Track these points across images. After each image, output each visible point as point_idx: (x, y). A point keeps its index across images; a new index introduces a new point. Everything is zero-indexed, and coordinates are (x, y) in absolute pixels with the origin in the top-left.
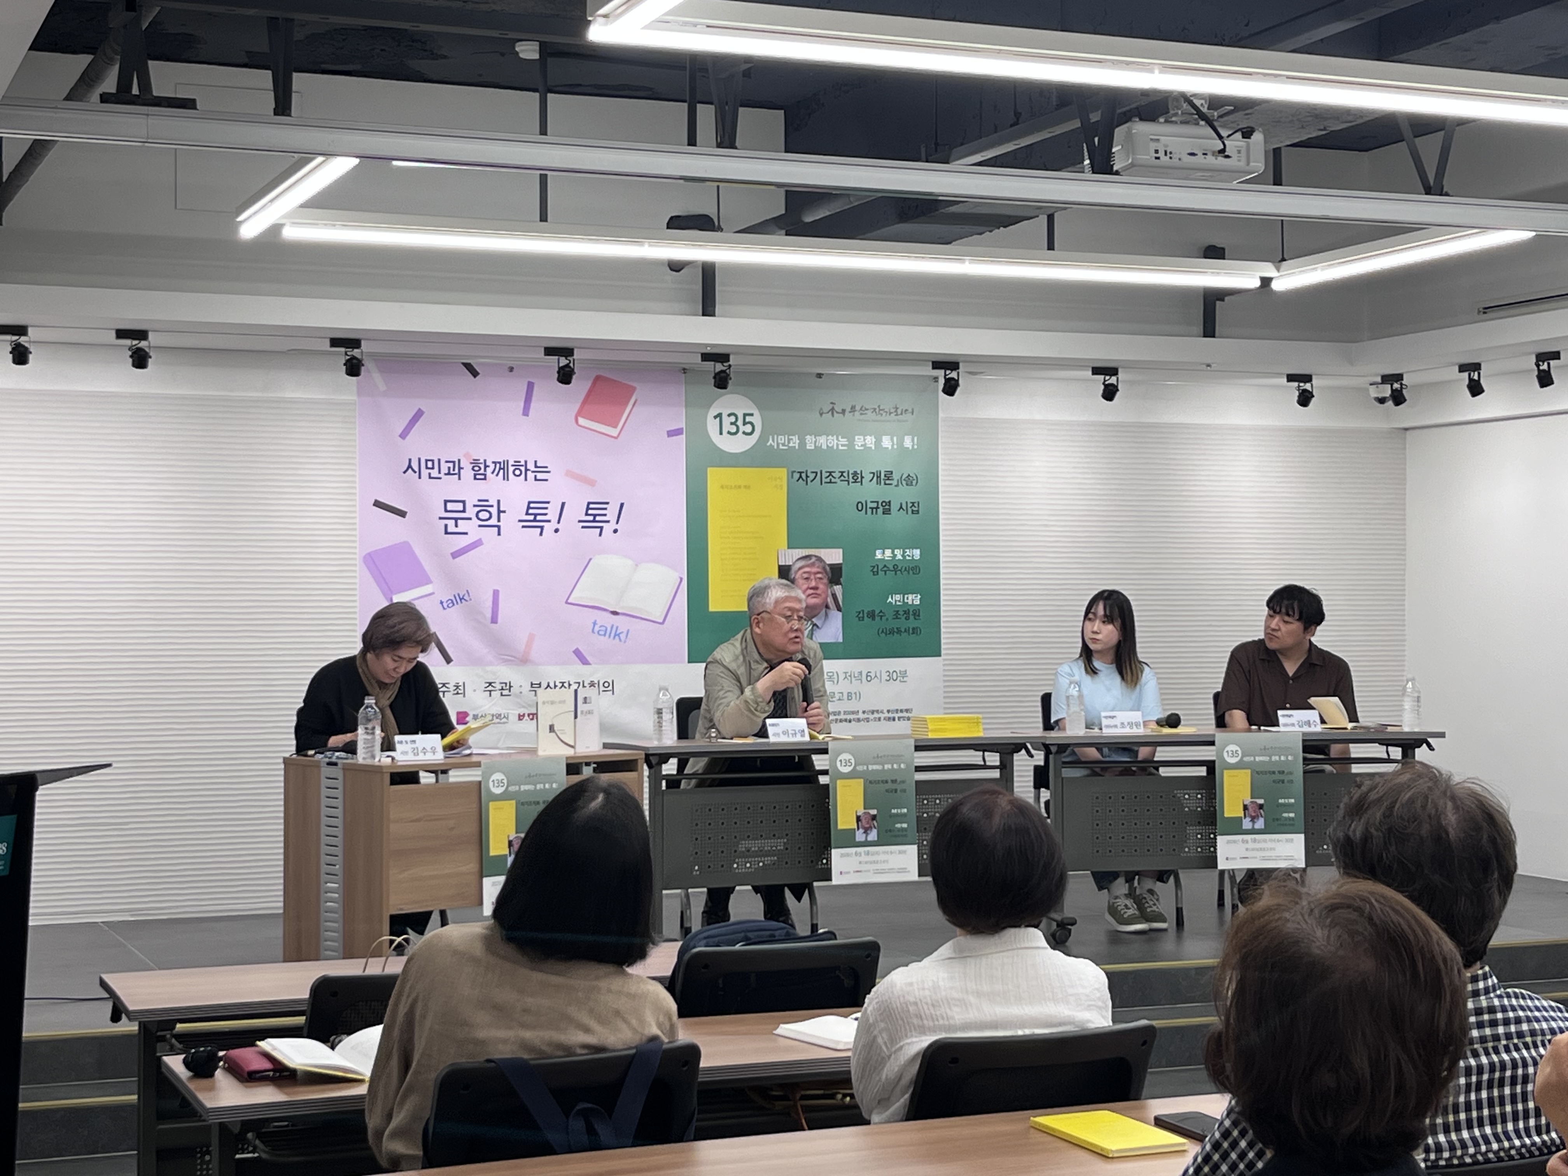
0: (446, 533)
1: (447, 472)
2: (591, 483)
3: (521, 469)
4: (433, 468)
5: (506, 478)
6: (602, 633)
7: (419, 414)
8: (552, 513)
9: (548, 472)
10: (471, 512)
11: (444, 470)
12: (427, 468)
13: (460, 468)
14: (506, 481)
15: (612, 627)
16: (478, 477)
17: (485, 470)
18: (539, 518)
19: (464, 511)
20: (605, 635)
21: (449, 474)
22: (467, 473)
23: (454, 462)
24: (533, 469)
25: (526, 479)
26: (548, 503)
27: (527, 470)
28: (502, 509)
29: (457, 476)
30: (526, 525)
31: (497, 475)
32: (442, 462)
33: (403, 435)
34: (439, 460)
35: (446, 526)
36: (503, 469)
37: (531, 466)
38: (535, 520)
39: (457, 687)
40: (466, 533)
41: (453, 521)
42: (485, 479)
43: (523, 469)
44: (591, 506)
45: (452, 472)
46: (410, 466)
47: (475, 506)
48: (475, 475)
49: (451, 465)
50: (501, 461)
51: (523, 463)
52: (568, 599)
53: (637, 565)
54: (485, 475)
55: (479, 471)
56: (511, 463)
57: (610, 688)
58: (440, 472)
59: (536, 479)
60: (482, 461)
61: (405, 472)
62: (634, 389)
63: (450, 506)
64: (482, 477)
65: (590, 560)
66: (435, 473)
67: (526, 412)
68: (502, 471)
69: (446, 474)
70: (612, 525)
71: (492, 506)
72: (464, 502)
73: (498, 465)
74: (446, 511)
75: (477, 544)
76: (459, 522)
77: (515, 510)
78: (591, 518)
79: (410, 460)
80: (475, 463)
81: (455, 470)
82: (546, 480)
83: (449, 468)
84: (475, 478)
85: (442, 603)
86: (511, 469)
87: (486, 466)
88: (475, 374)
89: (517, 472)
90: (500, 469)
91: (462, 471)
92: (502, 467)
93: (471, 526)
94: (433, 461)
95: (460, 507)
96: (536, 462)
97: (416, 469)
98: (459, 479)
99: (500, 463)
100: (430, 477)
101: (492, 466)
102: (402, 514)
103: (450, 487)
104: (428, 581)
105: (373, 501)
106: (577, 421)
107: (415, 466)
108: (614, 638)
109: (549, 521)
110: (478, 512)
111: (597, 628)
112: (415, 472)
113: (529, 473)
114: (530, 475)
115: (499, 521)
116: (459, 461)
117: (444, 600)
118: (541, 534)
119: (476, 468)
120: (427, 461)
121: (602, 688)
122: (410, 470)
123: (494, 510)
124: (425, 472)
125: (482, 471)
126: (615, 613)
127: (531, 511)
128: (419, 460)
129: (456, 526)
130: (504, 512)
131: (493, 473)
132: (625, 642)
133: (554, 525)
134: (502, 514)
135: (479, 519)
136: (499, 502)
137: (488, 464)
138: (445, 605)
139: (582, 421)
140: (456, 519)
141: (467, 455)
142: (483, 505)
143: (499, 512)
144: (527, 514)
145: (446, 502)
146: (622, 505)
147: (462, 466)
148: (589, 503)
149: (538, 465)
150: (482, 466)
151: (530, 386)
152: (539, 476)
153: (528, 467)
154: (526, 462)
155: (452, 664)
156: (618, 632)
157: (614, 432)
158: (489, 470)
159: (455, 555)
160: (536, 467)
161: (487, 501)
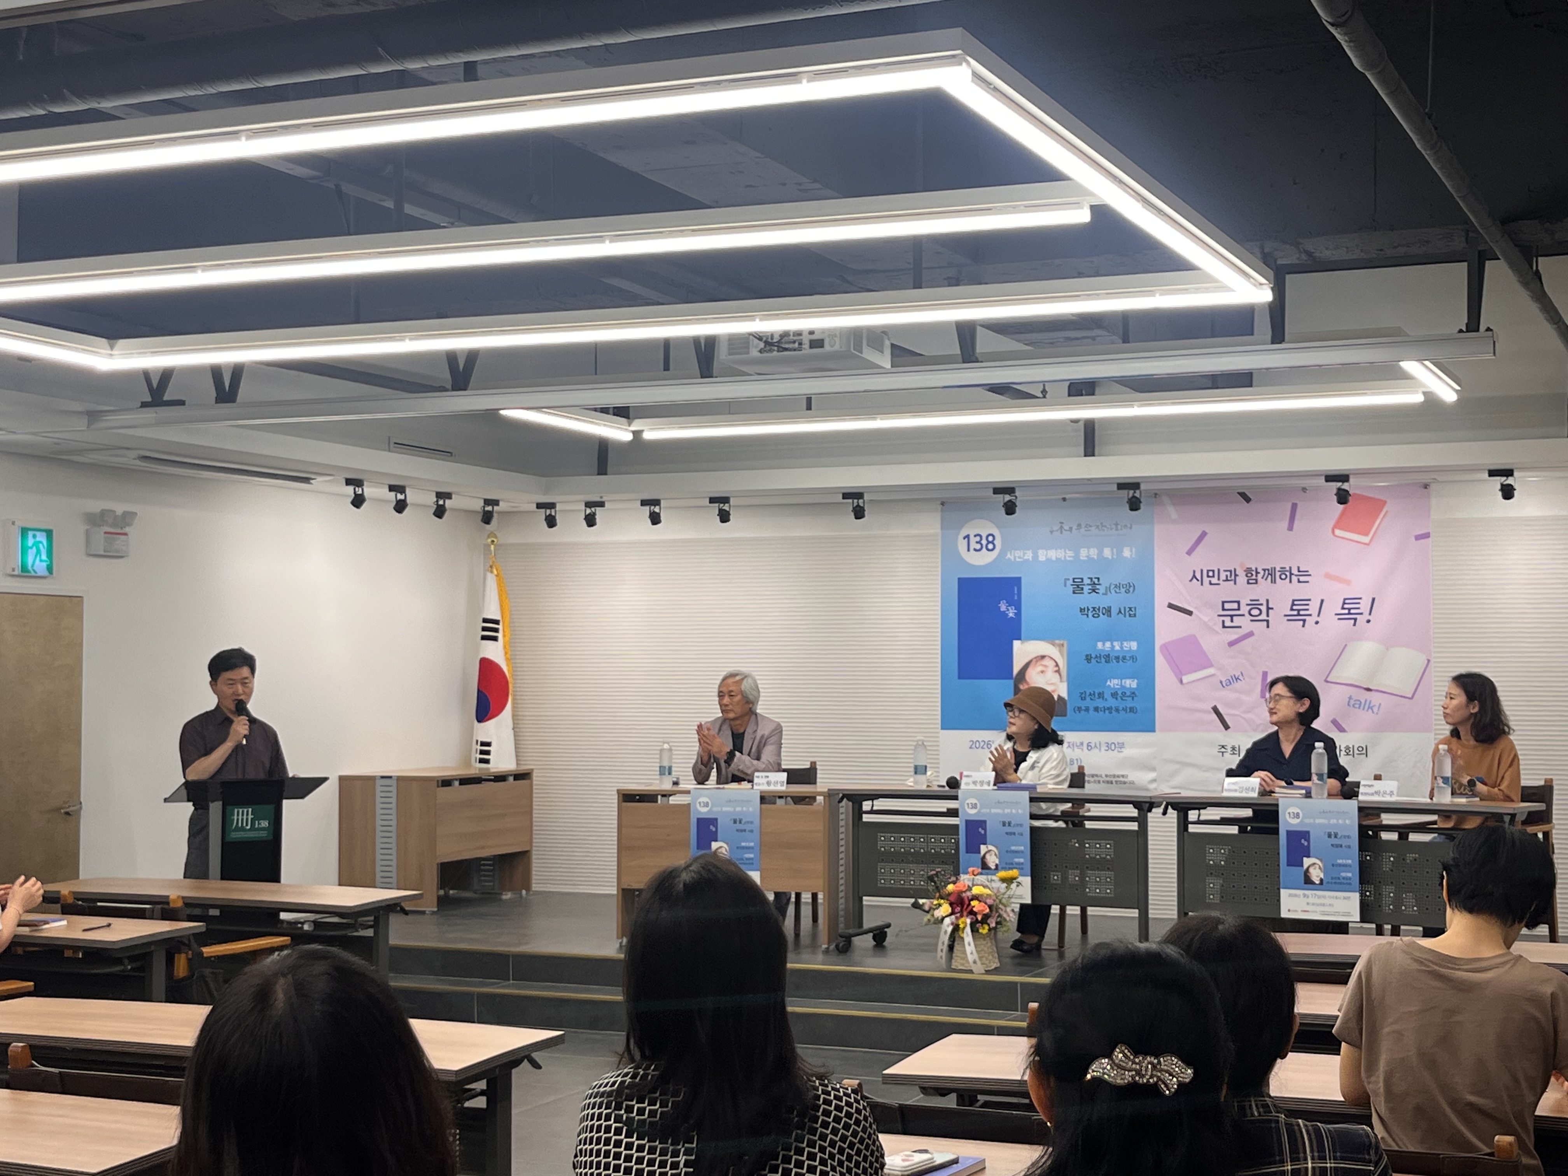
0: (1224, 627)
1: (1225, 579)
2: (1347, 582)
3: (1287, 574)
4: (1213, 576)
5: (1274, 581)
6: (1357, 706)
7: (1204, 535)
8: (1313, 608)
9: (1310, 575)
10: (1244, 609)
11: (1223, 577)
12: (1208, 576)
13: (1236, 575)
14: (1273, 584)
15: (1366, 701)
16: (1250, 581)
17: (1256, 576)
18: (1302, 612)
19: (1239, 609)
20: (1359, 708)
21: (1227, 580)
22: (1242, 579)
23: (1231, 571)
24: (1297, 573)
25: (1291, 581)
26: (1309, 600)
27: (1291, 574)
28: (1270, 606)
29: (1232, 582)
30: (1290, 618)
31: (1266, 579)
32: (1221, 572)
33: (1189, 553)
34: (1219, 570)
35: (1223, 622)
36: (1271, 575)
37: (1295, 571)
38: (1299, 615)
39: (1233, 748)
40: (1240, 627)
41: (1229, 618)
42: (1256, 583)
43: (1288, 574)
44: (1347, 601)
45: (1229, 578)
46: (1194, 576)
47: (1248, 605)
48: (1248, 580)
49: (1228, 573)
50: (1269, 568)
51: (1288, 569)
52: (1327, 677)
53: (1387, 649)
54: (1256, 580)
55: (1251, 576)
56: (1278, 569)
57: (1364, 751)
58: (1219, 579)
59: (1299, 581)
60: (1254, 569)
61: (1191, 581)
62: (1384, 503)
63: (1227, 606)
64: (1254, 581)
65: (1346, 645)
66: (1215, 580)
67: (1290, 528)
68: (1270, 576)
69: (1224, 581)
70: (1366, 616)
71: (1261, 605)
72: (1238, 602)
73: (1267, 572)
74: (1224, 609)
75: (1250, 634)
76: (1235, 618)
77: (1282, 607)
78: (1346, 611)
79: (1194, 572)
80: (1248, 571)
81: (1232, 576)
82: (1308, 582)
83: (1227, 576)
84: (1248, 583)
85: (1221, 682)
86: (1278, 574)
87: (1257, 573)
88: (1248, 500)
89: (1283, 577)
90: (1269, 574)
91: (1237, 578)
92: (1270, 573)
93: (1244, 622)
94: (1213, 571)
95: (1235, 606)
96: (1299, 568)
97: (1199, 577)
98: (1235, 583)
99: (1268, 570)
100: (1211, 584)
101: (1262, 573)
102: (1190, 613)
103: (1227, 591)
104: (1211, 666)
105: (1167, 604)
106: (1333, 532)
107: (1198, 576)
108: (1367, 710)
109: (1310, 615)
110: (1251, 609)
111: (1352, 702)
112: (1198, 580)
113: (1293, 577)
114: (1294, 578)
115: (1268, 616)
116: (1235, 570)
117: (1223, 680)
118: (1303, 626)
119: (1249, 575)
120: (1208, 571)
121: (1356, 752)
122: (1194, 579)
123: (1264, 608)
124: (1206, 580)
125: (1254, 577)
126: (1369, 690)
127: (1295, 607)
128: (1202, 571)
129: (1232, 621)
130: (1272, 609)
131: (1263, 578)
132: (1377, 713)
133: (1315, 618)
134: (1270, 611)
135: (1251, 615)
136: (1268, 601)
137: (1258, 571)
138: (1224, 685)
139: (1338, 532)
140: (1232, 616)
141: (1242, 565)
142: (1254, 604)
143: (1268, 608)
144: (1292, 609)
145: (1223, 603)
146: (1374, 600)
147: (1237, 573)
148: (1345, 599)
149: (1301, 570)
150: (1254, 573)
151: (1294, 507)
152: (1302, 579)
153: (1293, 572)
154: (1290, 568)
155: (1229, 730)
156: (1371, 705)
157: (1366, 539)
158: (1260, 576)
159: (1231, 644)
160: (1299, 571)
161: (1258, 600)
